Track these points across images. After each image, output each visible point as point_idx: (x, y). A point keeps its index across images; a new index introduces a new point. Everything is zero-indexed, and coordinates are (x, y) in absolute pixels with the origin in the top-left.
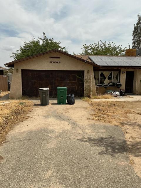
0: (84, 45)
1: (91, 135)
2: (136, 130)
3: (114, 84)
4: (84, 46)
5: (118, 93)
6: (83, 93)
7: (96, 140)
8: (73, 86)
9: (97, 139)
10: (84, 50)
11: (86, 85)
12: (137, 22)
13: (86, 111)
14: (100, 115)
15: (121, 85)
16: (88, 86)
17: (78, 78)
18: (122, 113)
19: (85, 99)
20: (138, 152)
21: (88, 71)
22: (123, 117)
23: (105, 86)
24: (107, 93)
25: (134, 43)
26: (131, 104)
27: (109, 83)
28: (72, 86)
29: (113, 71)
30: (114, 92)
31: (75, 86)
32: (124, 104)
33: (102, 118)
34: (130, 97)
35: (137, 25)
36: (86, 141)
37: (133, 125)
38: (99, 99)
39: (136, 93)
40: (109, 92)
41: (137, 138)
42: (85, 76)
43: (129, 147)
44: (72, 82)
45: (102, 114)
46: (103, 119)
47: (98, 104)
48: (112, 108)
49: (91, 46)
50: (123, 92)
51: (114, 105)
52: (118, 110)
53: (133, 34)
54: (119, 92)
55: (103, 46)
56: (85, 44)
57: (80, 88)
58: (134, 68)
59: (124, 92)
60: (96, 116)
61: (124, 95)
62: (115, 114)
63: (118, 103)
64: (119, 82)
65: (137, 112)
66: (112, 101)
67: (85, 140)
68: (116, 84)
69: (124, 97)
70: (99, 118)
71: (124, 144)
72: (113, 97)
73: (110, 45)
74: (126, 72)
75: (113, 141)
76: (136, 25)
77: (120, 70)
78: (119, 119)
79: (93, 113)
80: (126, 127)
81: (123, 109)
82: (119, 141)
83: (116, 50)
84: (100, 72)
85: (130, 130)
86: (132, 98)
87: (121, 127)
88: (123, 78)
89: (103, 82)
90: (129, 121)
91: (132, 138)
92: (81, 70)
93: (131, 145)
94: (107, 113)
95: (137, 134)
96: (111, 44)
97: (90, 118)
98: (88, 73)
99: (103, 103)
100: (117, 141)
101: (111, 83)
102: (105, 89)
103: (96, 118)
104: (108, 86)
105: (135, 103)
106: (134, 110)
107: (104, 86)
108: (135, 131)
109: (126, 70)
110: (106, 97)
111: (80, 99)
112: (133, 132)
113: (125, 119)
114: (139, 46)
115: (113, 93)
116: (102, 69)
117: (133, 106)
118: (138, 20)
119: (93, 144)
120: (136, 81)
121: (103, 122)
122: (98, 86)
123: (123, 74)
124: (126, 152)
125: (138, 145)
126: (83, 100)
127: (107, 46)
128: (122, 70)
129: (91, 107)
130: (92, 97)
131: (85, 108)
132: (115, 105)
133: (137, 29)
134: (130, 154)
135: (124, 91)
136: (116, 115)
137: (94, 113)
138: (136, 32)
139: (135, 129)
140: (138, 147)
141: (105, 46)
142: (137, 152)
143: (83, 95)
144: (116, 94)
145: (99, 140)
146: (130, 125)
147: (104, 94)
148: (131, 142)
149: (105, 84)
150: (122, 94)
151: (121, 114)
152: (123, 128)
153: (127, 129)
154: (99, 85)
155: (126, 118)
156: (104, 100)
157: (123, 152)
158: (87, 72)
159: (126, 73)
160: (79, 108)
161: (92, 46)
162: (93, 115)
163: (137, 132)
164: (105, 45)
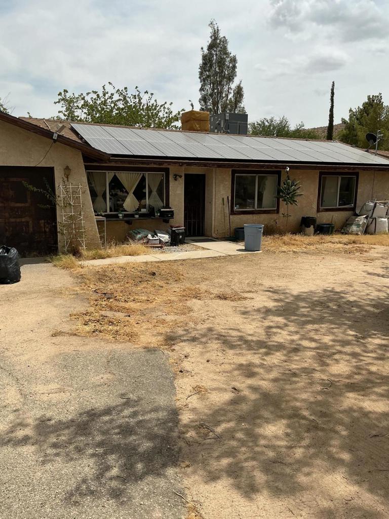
0: (60, 94)
1: (50, 405)
2: (213, 356)
3: (152, 211)
4: (60, 97)
5: (165, 238)
6: (56, 242)
7: (68, 427)
8: (18, 220)
9: (72, 421)
10: (62, 107)
11: (62, 216)
12: (210, 42)
13: (58, 301)
14: (103, 313)
15: (172, 213)
16: (71, 217)
17: (32, 192)
18: (173, 298)
19: (60, 259)
20: (218, 458)
21: (67, 169)
22: (176, 314)
23: (125, 219)
24: (133, 238)
25: (204, 99)
26: (200, 267)
27: (139, 209)
28: (12, 220)
29: (147, 173)
30: (154, 234)
31: (23, 220)
32: (181, 268)
33: (105, 327)
34: (199, 247)
35: (208, 50)
36: (25, 440)
37: (204, 340)
38: (109, 257)
39: (214, 235)
40: (139, 236)
41: (215, 389)
42: (57, 185)
43: (188, 435)
44: (13, 204)
45: (111, 309)
46: (111, 327)
47: (102, 276)
48: (145, 284)
49: (83, 99)
50: (179, 234)
51: (152, 273)
52: (162, 291)
53: (201, 74)
54: (167, 233)
55: (119, 100)
56: (66, 91)
57: (42, 225)
58: (205, 165)
59: (182, 234)
60: (87, 318)
61: (182, 242)
62: (151, 306)
63: (163, 266)
64: (167, 206)
65: (216, 291)
66: (146, 263)
67: (20, 433)
68: (159, 210)
69: (181, 247)
70: (98, 326)
71: (170, 424)
72: (150, 249)
73: (140, 99)
74: (186, 175)
75: (132, 421)
76: (206, 51)
77: (167, 171)
78: (163, 322)
79: (80, 308)
80: (182, 348)
81: (176, 287)
82: (153, 415)
83: (157, 114)
84: (109, 175)
85: (193, 360)
86: (204, 249)
87: (166, 352)
88: (177, 193)
89: (122, 206)
90: (192, 325)
91: (199, 392)
92: (43, 164)
93: (195, 428)
94: (127, 305)
95: (215, 373)
96: (141, 95)
97: (66, 328)
98: (67, 178)
99: (119, 271)
100: (147, 417)
101: (144, 207)
102: (126, 226)
103: (87, 328)
104: (137, 216)
105: (211, 266)
106: (207, 285)
107: (125, 216)
108: (208, 361)
109: (183, 171)
110: (130, 249)
111: (46, 261)
112: (201, 366)
113: (182, 318)
114: (218, 107)
115: (150, 237)
116: (113, 164)
117: (206, 274)
118: (211, 37)
119: (49, 451)
120: (211, 203)
121: (107, 341)
122: (104, 219)
123: (177, 182)
124: (176, 466)
125: (218, 423)
126: (55, 266)
127: (131, 102)
128: (173, 169)
129: (77, 289)
130: (85, 252)
131: (56, 293)
132: (154, 274)
133: (210, 60)
134: (189, 470)
135: (180, 231)
136: (153, 310)
137: (83, 310)
138: (209, 71)
139: (207, 356)
140: (219, 430)
141: (127, 102)
142: (216, 454)
143: (57, 248)
144: (160, 240)
145: (79, 426)
146: (194, 339)
147: (123, 243)
148: (194, 410)
149: (126, 211)
150: (176, 240)
151: (171, 302)
152: (170, 353)
153: (183, 357)
154: (107, 216)
155: (185, 314)
156: (123, 260)
157: (164, 466)
158: (63, 172)
159: (183, 177)
160: (34, 296)
161: (88, 98)
162: (78, 316)
163: (216, 363)
164: (125, 98)
